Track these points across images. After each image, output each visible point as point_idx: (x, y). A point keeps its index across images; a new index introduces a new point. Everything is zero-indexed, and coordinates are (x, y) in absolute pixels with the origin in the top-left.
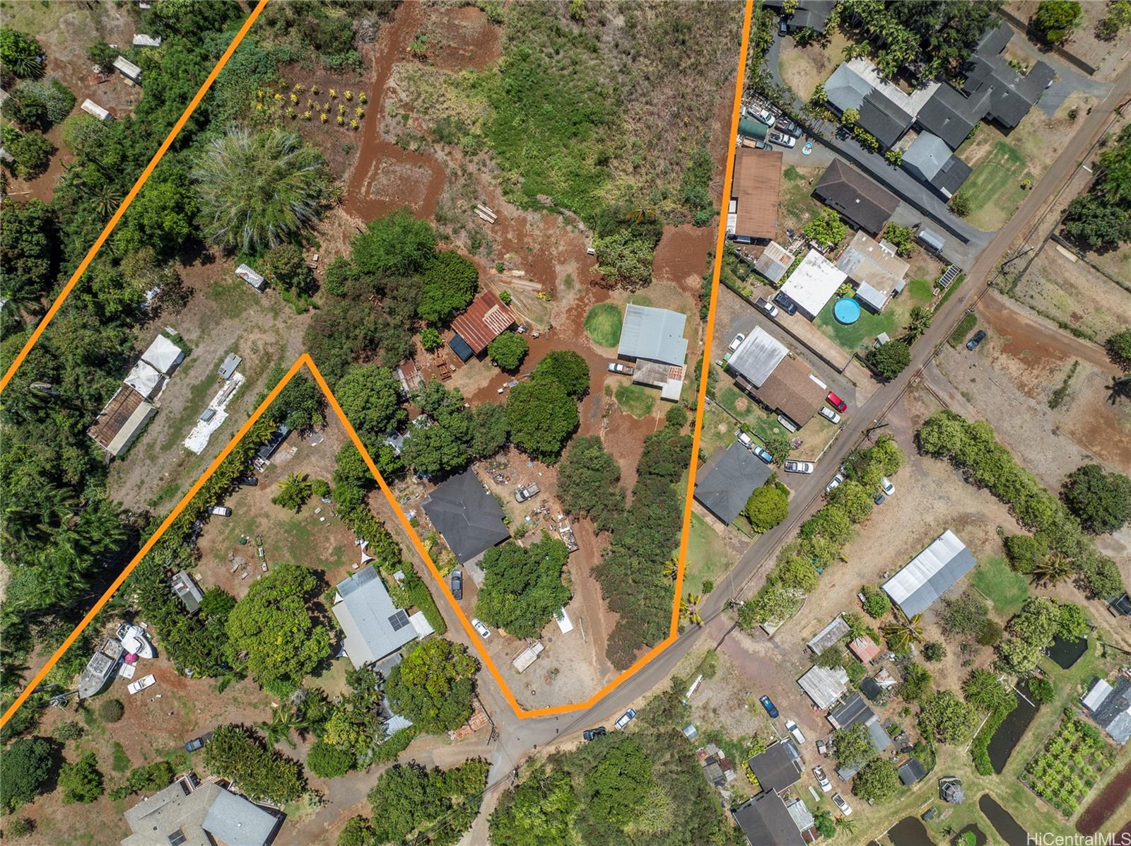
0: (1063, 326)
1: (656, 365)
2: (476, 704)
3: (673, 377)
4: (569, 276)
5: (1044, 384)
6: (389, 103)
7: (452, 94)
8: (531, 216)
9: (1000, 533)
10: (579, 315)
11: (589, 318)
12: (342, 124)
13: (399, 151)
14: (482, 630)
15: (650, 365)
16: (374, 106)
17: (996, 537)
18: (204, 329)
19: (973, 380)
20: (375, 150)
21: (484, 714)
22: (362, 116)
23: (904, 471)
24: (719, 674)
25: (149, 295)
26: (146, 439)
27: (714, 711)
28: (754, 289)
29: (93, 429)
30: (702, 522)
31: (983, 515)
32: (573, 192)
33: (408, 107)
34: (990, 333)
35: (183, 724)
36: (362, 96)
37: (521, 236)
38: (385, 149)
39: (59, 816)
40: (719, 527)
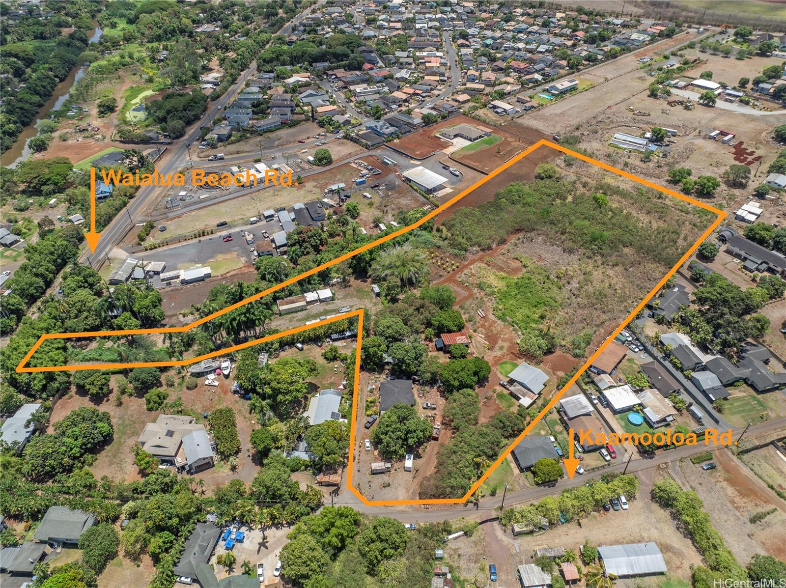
0: (771, 487)
1: (523, 389)
2: (340, 471)
3: (529, 397)
4: (503, 346)
5: (749, 508)
6: (466, 271)
7: (493, 277)
8: (499, 322)
9: (691, 568)
10: (499, 360)
11: (502, 363)
12: (444, 269)
13: (461, 284)
14: (368, 444)
15: (520, 387)
16: (460, 269)
17: (688, 569)
18: (345, 297)
19: (701, 484)
20: (451, 279)
21: (340, 478)
22: (453, 270)
23: (638, 503)
24: (473, 538)
25: (335, 280)
26: (294, 315)
27: (459, 556)
28: (590, 388)
29: (280, 301)
30: (508, 464)
31: (683, 553)
32: (523, 321)
33: (473, 274)
34: (719, 468)
35: (211, 407)
36: (458, 264)
37: (490, 326)
38: (456, 282)
39: (132, 408)
40: (516, 471)
